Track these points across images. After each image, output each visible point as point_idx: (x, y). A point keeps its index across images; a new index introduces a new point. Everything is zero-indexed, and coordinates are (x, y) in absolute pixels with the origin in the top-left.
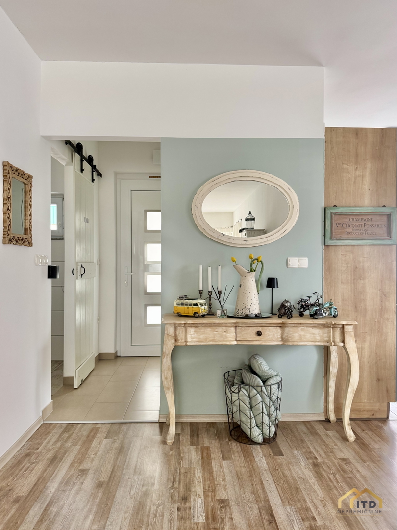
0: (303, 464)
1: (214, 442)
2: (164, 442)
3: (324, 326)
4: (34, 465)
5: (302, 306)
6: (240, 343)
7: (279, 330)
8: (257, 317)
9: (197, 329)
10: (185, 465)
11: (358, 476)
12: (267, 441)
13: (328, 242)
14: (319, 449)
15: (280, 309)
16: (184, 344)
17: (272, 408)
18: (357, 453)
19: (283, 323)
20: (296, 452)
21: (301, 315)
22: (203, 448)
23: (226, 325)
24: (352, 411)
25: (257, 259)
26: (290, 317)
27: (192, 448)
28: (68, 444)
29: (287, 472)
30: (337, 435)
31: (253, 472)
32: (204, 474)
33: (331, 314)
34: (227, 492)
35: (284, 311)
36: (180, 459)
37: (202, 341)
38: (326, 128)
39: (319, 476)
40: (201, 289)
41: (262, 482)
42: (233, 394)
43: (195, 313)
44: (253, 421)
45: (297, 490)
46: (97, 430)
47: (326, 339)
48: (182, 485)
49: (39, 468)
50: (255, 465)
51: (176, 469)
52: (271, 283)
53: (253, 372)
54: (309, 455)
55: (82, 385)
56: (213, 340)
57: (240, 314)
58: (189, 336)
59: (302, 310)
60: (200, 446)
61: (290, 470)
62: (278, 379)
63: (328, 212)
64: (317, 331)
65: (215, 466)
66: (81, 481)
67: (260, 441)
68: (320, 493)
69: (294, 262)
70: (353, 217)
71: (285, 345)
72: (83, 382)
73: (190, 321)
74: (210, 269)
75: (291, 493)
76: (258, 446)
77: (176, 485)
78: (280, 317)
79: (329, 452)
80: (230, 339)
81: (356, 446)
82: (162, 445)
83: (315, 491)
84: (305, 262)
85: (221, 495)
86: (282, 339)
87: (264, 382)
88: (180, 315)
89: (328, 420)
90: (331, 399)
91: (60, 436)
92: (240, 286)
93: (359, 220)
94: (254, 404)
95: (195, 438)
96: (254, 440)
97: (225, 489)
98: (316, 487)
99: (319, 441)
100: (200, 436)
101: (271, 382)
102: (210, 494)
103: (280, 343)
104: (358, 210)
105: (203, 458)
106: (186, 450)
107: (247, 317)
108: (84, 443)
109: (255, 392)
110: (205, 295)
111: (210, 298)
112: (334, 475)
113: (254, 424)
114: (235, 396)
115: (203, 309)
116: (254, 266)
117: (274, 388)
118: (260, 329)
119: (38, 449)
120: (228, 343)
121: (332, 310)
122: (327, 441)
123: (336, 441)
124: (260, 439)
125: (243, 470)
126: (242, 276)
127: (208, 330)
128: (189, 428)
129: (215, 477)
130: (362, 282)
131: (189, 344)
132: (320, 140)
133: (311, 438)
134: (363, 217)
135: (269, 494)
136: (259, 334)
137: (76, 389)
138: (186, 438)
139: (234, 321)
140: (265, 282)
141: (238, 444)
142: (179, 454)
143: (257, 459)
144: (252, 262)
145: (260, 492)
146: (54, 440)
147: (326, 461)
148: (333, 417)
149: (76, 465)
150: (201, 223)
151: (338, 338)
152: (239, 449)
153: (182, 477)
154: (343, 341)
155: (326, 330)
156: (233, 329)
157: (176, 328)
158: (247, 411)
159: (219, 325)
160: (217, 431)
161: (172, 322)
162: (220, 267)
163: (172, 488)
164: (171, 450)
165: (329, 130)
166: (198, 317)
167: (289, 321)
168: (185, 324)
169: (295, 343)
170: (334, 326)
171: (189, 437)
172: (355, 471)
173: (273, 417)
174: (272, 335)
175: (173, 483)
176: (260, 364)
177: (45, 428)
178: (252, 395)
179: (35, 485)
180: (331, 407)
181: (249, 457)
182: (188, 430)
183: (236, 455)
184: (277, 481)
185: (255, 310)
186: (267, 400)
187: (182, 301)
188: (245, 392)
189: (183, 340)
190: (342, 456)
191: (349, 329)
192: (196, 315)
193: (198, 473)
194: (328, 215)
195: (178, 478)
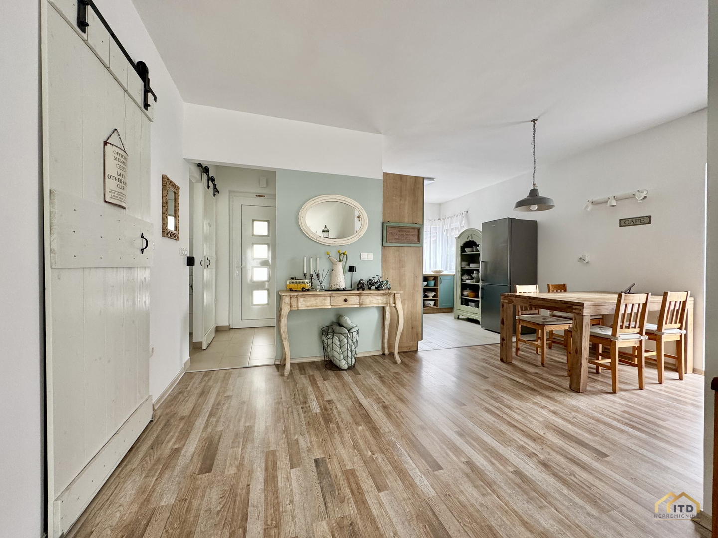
0: (373, 377)
1: (315, 372)
2: (282, 375)
3: (384, 295)
4: (188, 398)
5: (370, 284)
6: (333, 307)
7: (357, 298)
8: (344, 290)
9: (305, 299)
10: (299, 386)
11: (405, 379)
12: (351, 368)
13: (385, 244)
14: (381, 369)
15: (358, 285)
16: (296, 309)
17: (353, 347)
18: (402, 369)
19: (360, 293)
20: (368, 372)
21: (370, 289)
22: (309, 376)
23: (324, 296)
24: (399, 347)
25: (344, 253)
26: (364, 290)
27: (302, 376)
28: (211, 383)
29: (364, 382)
30: (391, 362)
31: (344, 384)
32: (313, 389)
33: (387, 288)
34: (330, 396)
35: (360, 287)
36: (295, 383)
37: (308, 307)
38: (384, 173)
39: (383, 382)
40: (305, 273)
41: (351, 389)
42: (328, 340)
43: (303, 288)
44: (341, 355)
45: (372, 390)
46: (230, 373)
47: (385, 302)
48: (300, 395)
49: (193, 399)
50: (344, 381)
51: (294, 388)
52: (351, 269)
53: (341, 325)
54: (376, 373)
55: (209, 348)
56: (316, 306)
57: (332, 289)
58: (299, 303)
59: (370, 286)
60: (307, 375)
61: (366, 381)
62: (356, 329)
63: (385, 225)
64: (379, 298)
65: (320, 384)
66: (229, 402)
67: (346, 368)
68: (386, 390)
69: (365, 256)
70: (399, 229)
71: (361, 308)
72: (209, 345)
73: (301, 294)
74: (311, 259)
75: (369, 392)
76: (345, 371)
77: (297, 396)
78: (358, 290)
79: (387, 370)
80: (327, 304)
81: (402, 366)
82: (281, 377)
83: (382, 389)
84: (371, 256)
85: (327, 398)
86: (360, 304)
87: (348, 331)
88: (291, 290)
89: (384, 354)
90: (386, 340)
91: (202, 379)
92: (333, 270)
93: (403, 231)
94: (342, 345)
95: (303, 371)
96: (342, 368)
97: (329, 394)
98: (383, 387)
99: (380, 365)
100: (306, 369)
101: (353, 330)
102: (320, 398)
103: (359, 306)
104: (402, 225)
105: (310, 381)
106: (298, 378)
107: (338, 290)
108: (223, 381)
109: (343, 337)
110: (308, 276)
111: (312, 279)
112: (392, 381)
113: (342, 358)
114: (330, 341)
115: (308, 286)
116: (341, 258)
117: (355, 334)
118: (346, 298)
119: (187, 388)
120: (326, 307)
121: (388, 285)
122: (385, 364)
123: (390, 364)
124: (345, 367)
125: (338, 384)
126: (333, 263)
127: (312, 299)
128: (297, 366)
129: (321, 389)
130: (404, 269)
131: (299, 309)
132: (380, 180)
133: (376, 364)
134: (405, 229)
135: (356, 394)
136: (345, 300)
137: (204, 350)
138: (296, 372)
139: (330, 293)
140: (347, 268)
141: (332, 371)
142: (294, 380)
143: (345, 378)
144: (340, 255)
145: (351, 394)
146: (197, 382)
147: (386, 374)
148: (387, 352)
149: (221, 394)
150: (305, 228)
151: (392, 302)
152: (333, 374)
153: (300, 392)
154: (395, 304)
155: (385, 297)
156: (329, 298)
157: (290, 298)
158: (338, 349)
159: (320, 296)
160: (316, 366)
161: (288, 294)
162: (318, 259)
163: (294, 398)
164: (288, 379)
165: (385, 174)
166: (305, 291)
167: (364, 292)
168: (297, 295)
169: (367, 306)
170: (390, 295)
171: (298, 371)
172: (403, 378)
173: (353, 353)
174: (354, 301)
175: (295, 395)
176: (346, 320)
177: (188, 376)
178: (341, 339)
179: (194, 408)
180: (386, 345)
181: (340, 377)
182: (297, 367)
183: (332, 377)
184: (360, 388)
185: (342, 286)
186: (350, 342)
187: (293, 281)
188: (336, 338)
189: (296, 306)
190: (395, 371)
191: (398, 296)
192: (304, 290)
193: (310, 389)
194: (385, 227)
195: (297, 393)
